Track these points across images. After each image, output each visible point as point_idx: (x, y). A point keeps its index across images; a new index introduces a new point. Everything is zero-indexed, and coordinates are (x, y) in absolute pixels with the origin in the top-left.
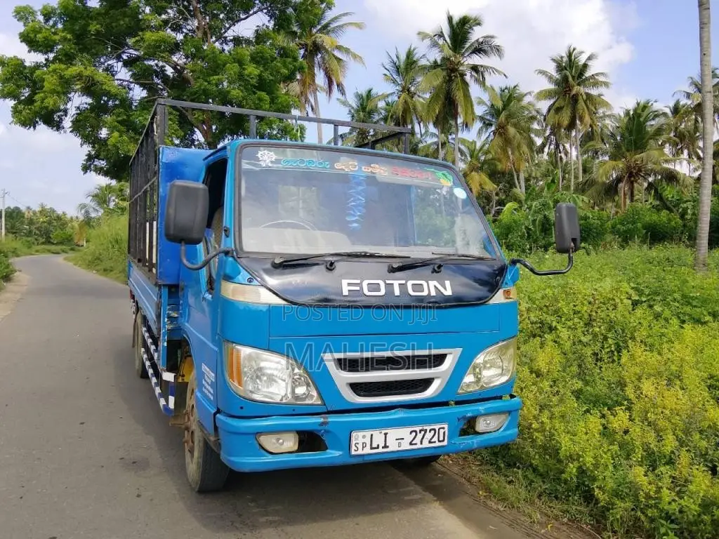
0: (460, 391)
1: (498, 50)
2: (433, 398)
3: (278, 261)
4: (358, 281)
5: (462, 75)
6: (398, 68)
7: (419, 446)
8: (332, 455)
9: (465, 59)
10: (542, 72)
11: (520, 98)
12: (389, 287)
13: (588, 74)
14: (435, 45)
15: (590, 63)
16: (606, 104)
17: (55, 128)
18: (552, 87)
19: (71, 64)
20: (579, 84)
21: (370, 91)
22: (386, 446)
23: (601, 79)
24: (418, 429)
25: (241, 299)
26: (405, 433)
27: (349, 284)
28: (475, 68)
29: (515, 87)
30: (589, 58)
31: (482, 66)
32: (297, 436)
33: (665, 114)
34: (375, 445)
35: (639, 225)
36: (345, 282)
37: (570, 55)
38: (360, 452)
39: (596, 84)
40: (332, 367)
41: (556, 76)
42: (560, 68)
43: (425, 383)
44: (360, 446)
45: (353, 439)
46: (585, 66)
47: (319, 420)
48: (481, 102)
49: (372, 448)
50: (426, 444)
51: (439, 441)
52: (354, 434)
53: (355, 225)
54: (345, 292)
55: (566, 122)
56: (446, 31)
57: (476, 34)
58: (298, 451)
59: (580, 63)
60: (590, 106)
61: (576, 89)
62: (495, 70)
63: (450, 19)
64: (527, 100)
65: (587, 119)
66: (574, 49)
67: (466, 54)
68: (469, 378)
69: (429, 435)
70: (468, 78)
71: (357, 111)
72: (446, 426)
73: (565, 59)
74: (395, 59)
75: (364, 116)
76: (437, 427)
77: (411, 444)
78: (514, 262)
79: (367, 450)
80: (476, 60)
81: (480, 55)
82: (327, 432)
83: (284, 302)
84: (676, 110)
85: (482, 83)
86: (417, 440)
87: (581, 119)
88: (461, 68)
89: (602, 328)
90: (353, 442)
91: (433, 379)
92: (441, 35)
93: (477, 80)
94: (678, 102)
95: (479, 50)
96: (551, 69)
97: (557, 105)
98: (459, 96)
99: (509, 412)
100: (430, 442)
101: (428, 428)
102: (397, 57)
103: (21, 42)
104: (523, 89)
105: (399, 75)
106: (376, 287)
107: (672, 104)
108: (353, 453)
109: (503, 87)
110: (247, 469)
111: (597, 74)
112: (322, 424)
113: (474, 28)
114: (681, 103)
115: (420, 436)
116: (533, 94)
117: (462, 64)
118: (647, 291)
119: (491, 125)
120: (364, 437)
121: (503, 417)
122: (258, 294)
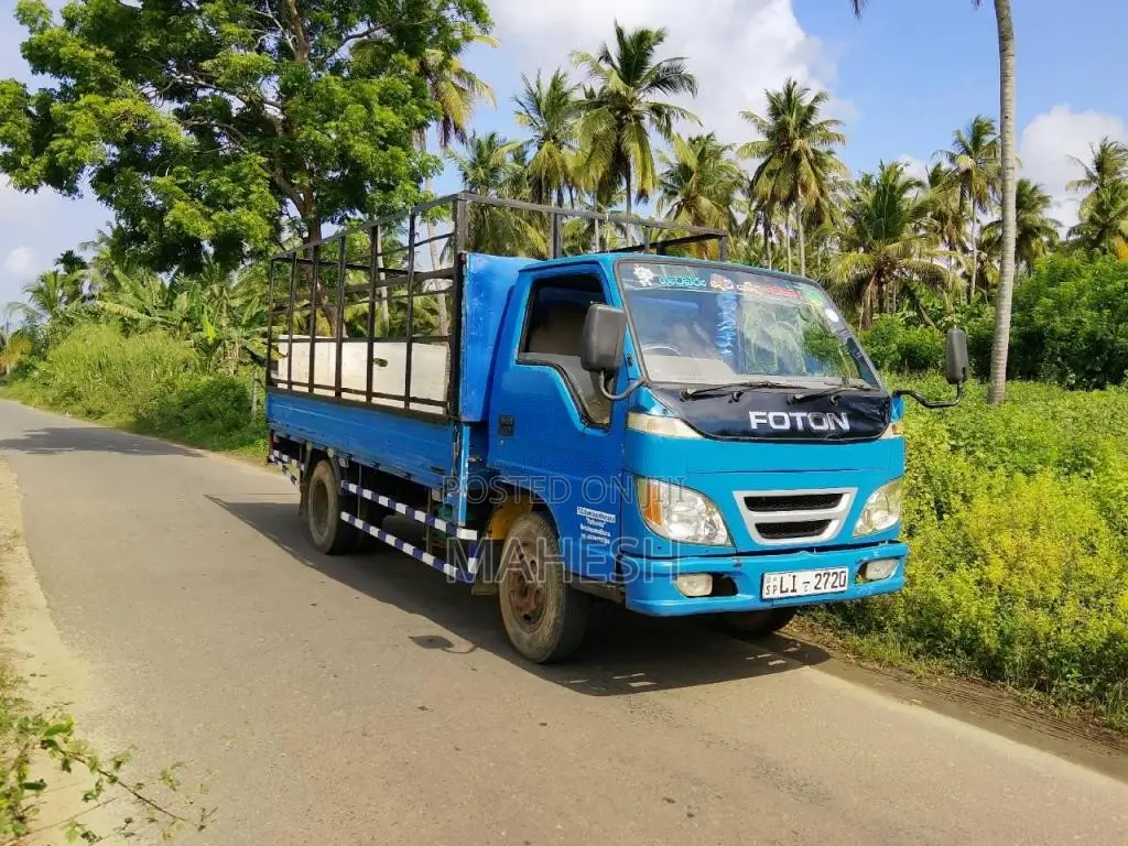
0: (854, 535)
1: (691, 83)
2: (831, 541)
3: (690, 392)
4: (764, 414)
5: (638, 118)
6: (538, 102)
7: (823, 591)
8: (742, 600)
9: (642, 95)
10: (748, 116)
11: (717, 154)
12: (793, 420)
13: (813, 122)
14: (596, 70)
15: (818, 106)
16: (840, 166)
17: (65, 191)
18: (762, 138)
19: (111, 96)
20: (802, 137)
21: (492, 136)
22: (794, 591)
23: (832, 129)
24: (822, 573)
25: (653, 431)
26: (810, 575)
27: (757, 417)
28: (657, 110)
29: (708, 137)
30: (817, 99)
31: (667, 106)
32: (711, 578)
33: (919, 184)
34: (784, 589)
35: (894, 346)
36: (752, 415)
37: (789, 92)
38: (771, 596)
39: (827, 138)
40: (742, 506)
41: (769, 121)
42: (776, 111)
43: (820, 526)
44: (771, 589)
45: (765, 580)
46: (811, 109)
47: (734, 560)
48: (664, 159)
49: (782, 592)
50: (829, 589)
51: (841, 586)
52: (766, 576)
53: (727, 351)
54: (754, 426)
55: (785, 193)
56: (614, 51)
57: (658, 57)
58: (712, 595)
59: (803, 105)
60: (818, 169)
61: (798, 143)
62: (683, 113)
63: (620, 33)
64: (726, 155)
65: (814, 187)
66: (795, 84)
67: (645, 86)
68: (860, 523)
69: (832, 579)
70: (646, 122)
71: (474, 166)
72: (847, 570)
73: (783, 98)
74: (535, 89)
75: (485, 175)
76: (839, 570)
77: (816, 588)
78: (898, 394)
79: (778, 594)
80: (658, 96)
81: (665, 89)
82: (739, 573)
83: (698, 436)
84: (935, 178)
85: (667, 131)
86: (821, 585)
87: (805, 189)
88: (636, 108)
89: (920, 479)
90: (765, 585)
91: (830, 521)
92: (606, 57)
93: (659, 127)
94: (939, 165)
95: (664, 81)
96: (762, 111)
97: (770, 167)
98: (633, 149)
99: (897, 558)
100: (833, 587)
101: (831, 571)
102: (538, 86)
103: (24, 57)
104: (721, 140)
105: (539, 114)
106: (779, 421)
107: (931, 168)
108: (765, 596)
109: (694, 137)
110: (666, 613)
111: (826, 122)
112: (738, 565)
113: (655, 47)
114: (943, 168)
115: (824, 580)
116: (736, 149)
117: (639, 102)
118: (965, 435)
119: (676, 194)
120: (775, 579)
121: (892, 562)
122: (674, 427)
